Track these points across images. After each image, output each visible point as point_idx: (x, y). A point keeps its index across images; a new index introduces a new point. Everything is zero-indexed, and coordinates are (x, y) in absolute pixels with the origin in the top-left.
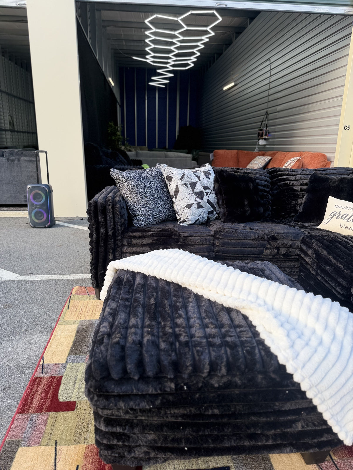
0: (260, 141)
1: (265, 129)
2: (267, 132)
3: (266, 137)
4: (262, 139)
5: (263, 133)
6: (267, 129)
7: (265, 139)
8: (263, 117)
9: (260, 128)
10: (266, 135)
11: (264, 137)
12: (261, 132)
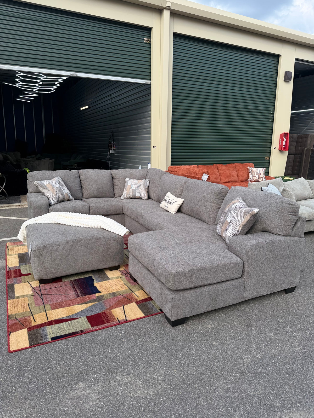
0: (111, 150)
1: (112, 143)
2: (114, 145)
3: (114, 148)
4: (112, 149)
5: (111, 145)
6: (114, 143)
7: (113, 149)
8: (111, 134)
9: (109, 141)
10: (113, 147)
11: (112, 148)
12: (110, 144)
